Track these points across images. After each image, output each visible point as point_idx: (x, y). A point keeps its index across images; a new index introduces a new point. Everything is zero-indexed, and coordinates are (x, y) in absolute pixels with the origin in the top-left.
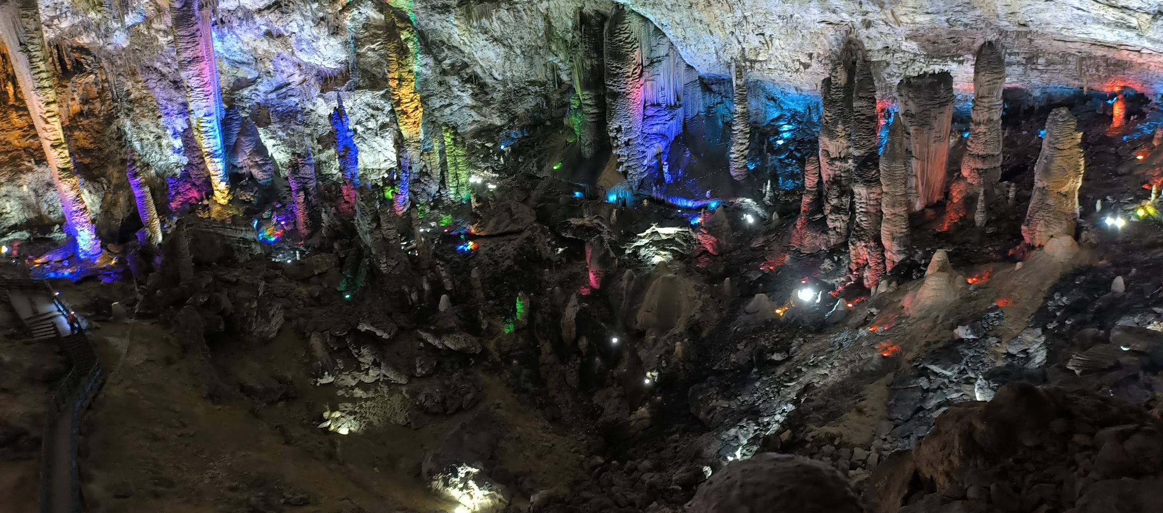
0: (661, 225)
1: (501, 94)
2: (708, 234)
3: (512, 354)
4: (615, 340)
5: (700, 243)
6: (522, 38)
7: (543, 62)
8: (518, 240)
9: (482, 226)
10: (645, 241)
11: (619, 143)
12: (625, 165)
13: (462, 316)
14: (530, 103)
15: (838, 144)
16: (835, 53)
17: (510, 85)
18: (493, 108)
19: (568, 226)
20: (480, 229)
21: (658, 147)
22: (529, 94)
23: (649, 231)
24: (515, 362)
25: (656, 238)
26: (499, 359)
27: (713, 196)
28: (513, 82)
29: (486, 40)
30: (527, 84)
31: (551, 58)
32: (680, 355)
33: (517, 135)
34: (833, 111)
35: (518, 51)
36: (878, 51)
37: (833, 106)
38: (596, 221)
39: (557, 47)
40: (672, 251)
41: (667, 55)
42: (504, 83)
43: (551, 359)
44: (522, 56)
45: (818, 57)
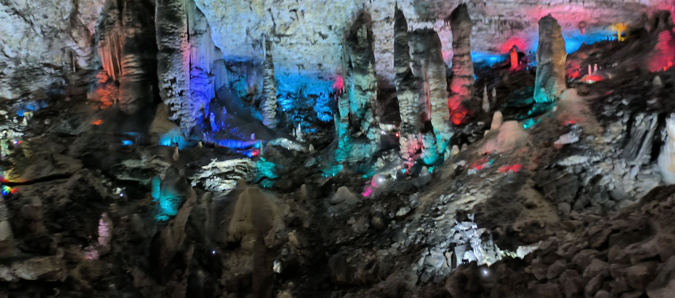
0: (221, 159)
1: (12, 71)
2: (266, 161)
3: (104, 279)
5: (258, 171)
6: (46, 17)
7: (61, 47)
8: (70, 183)
10: (209, 173)
11: (174, 93)
12: (179, 113)
14: (46, 82)
15: (369, 78)
17: (23, 64)
18: (4, 82)
19: (123, 169)
21: (202, 104)
22: (44, 74)
23: (210, 166)
24: (112, 286)
25: (217, 172)
26: (89, 287)
27: (257, 138)
28: (27, 61)
29: (6, 11)
30: (41, 65)
31: (70, 44)
33: (34, 106)
34: (364, 55)
35: (38, 31)
37: (363, 52)
38: (154, 161)
39: (79, 34)
40: (235, 179)
41: (205, 32)
42: (17, 61)
43: (146, 282)
44: (42, 36)
45: (335, 29)
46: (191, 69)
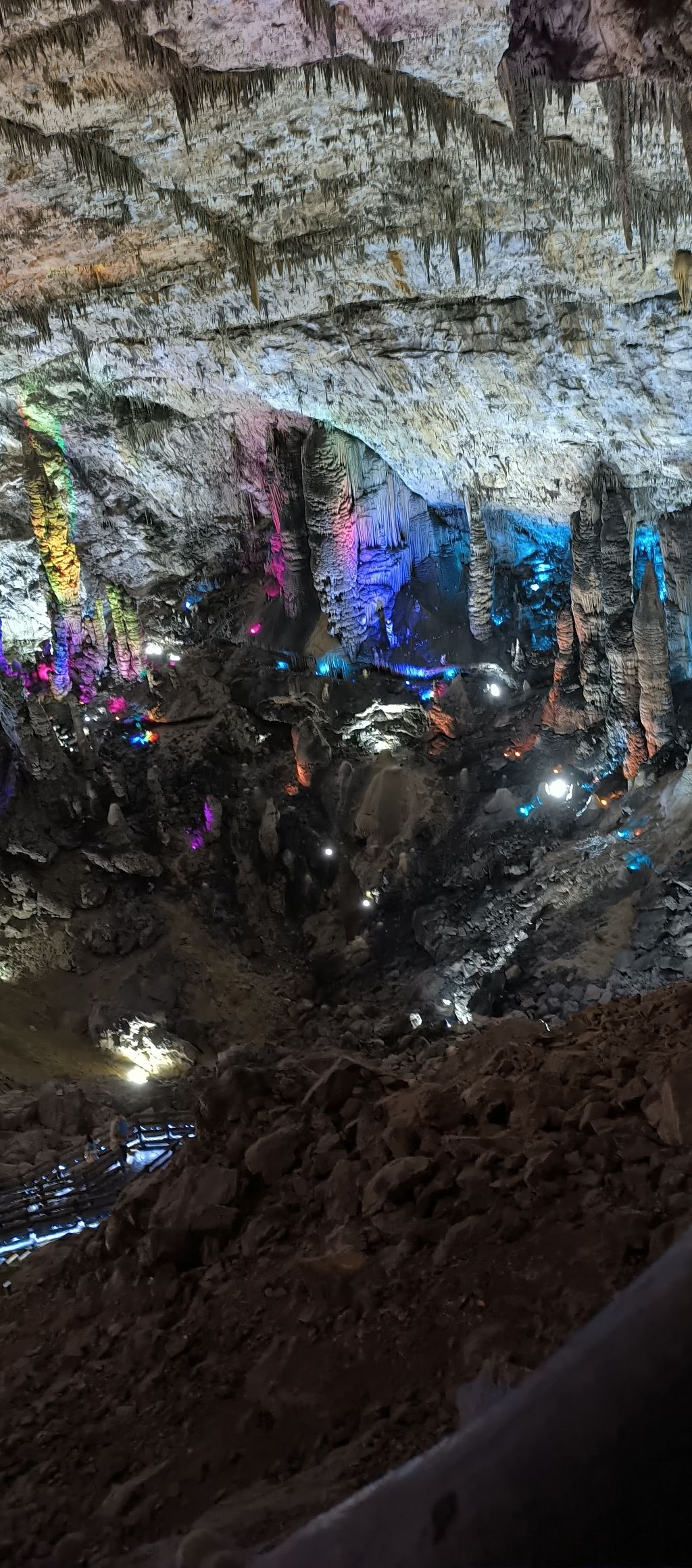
0: (385, 702)
1: (183, 535)
2: (442, 712)
3: (202, 874)
4: (329, 852)
5: (433, 724)
6: (204, 463)
7: (235, 492)
8: (209, 727)
9: (162, 711)
10: (365, 724)
11: (329, 599)
12: (338, 626)
13: (138, 829)
14: (221, 544)
15: (591, 596)
16: (585, 479)
17: (195, 523)
18: (174, 555)
19: (270, 707)
20: (160, 715)
21: (379, 600)
22: (219, 534)
23: (370, 710)
24: (205, 884)
25: (380, 719)
26: (185, 882)
27: (450, 662)
28: (198, 519)
29: (158, 468)
30: (216, 520)
31: (244, 487)
32: (405, 869)
33: (205, 587)
34: (584, 554)
35: (201, 480)
36: (637, 476)
37: (584, 550)
38: (304, 699)
39: (251, 472)
40: (399, 734)
41: (384, 483)
42: (187, 521)
43: (251, 878)
44: (207, 486)
45: (567, 484)
46: (359, 551)
